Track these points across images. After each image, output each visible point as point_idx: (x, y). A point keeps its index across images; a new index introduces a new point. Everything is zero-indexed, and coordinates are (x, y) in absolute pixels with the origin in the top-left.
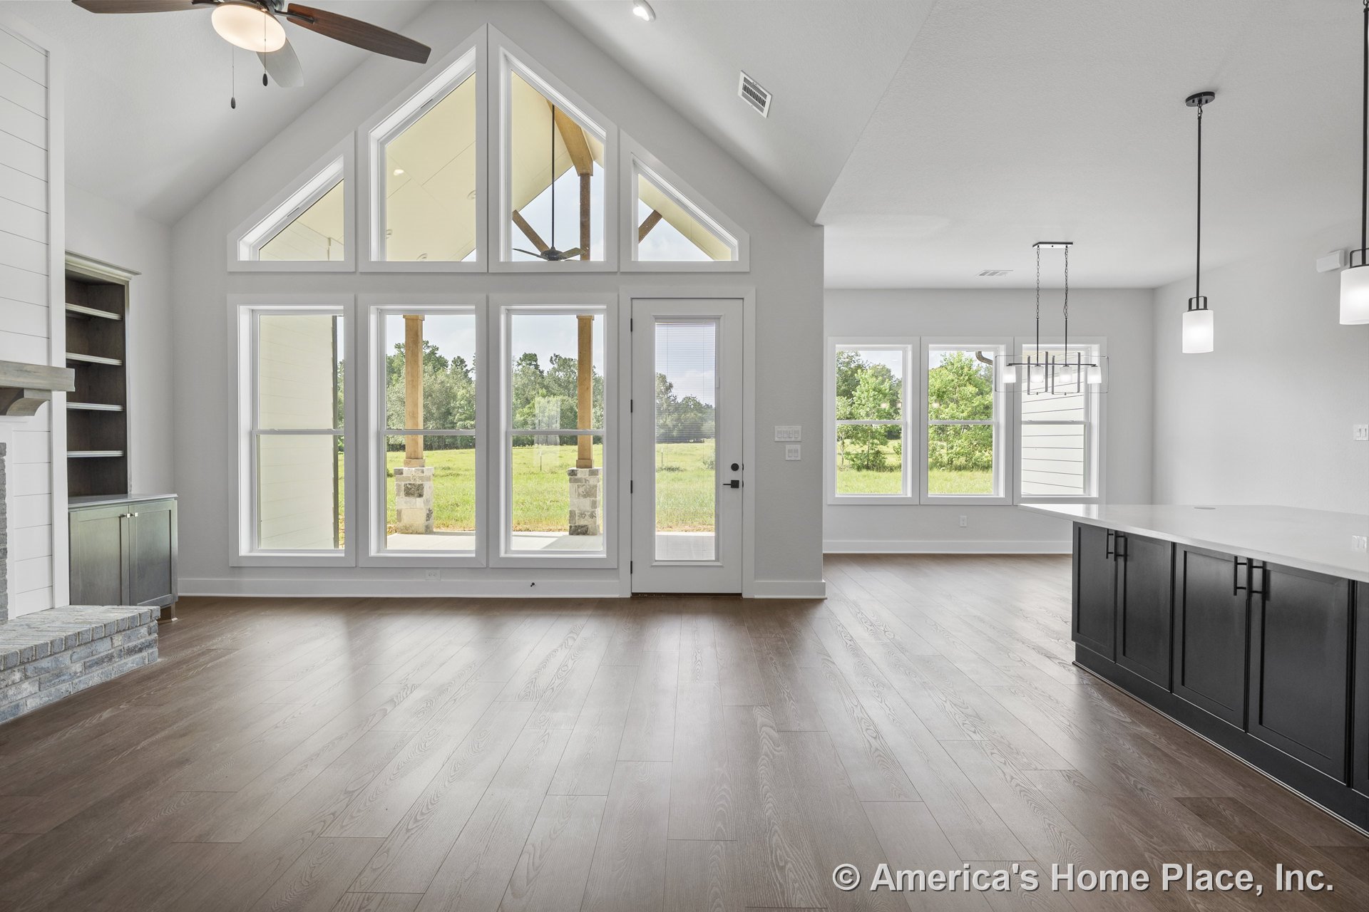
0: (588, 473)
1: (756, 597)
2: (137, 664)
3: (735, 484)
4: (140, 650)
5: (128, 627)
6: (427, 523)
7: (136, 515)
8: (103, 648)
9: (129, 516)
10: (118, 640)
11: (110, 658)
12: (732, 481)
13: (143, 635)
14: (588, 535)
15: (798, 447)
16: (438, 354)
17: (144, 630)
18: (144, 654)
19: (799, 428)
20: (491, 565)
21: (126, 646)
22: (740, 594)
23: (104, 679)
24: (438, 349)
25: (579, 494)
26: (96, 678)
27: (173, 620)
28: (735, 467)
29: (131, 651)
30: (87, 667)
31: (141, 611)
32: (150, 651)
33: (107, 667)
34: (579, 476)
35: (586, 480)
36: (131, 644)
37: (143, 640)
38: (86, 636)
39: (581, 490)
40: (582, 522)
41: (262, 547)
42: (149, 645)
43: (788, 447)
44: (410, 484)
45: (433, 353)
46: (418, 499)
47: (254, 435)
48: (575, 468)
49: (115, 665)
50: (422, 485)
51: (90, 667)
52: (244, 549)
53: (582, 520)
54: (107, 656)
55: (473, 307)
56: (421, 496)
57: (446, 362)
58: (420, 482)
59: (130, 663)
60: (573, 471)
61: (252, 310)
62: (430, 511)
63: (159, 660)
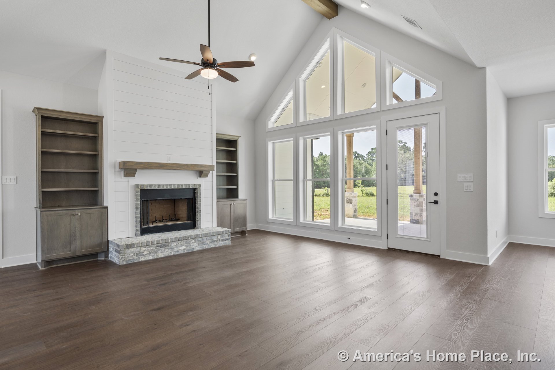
0: (418, 196)
1: (447, 258)
2: (224, 244)
3: (436, 202)
4: (225, 240)
5: (222, 233)
6: (354, 214)
7: (235, 204)
8: (215, 238)
9: (233, 204)
10: (219, 237)
11: (217, 241)
12: (435, 201)
13: (226, 236)
14: (419, 224)
15: (471, 184)
16: (407, 145)
17: (226, 235)
18: (227, 242)
19: (472, 174)
20: (335, 230)
21: (221, 239)
22: (439, 256)
23: (215, 246)
24: (406, 143)
25: (414, 205)
26: (213, 245)
27: (246, 235)
28: (436, 194)
29: (223, 240)
30: (211, 242)
31: (225, 230)
32: (228, 241)
33: (216, 243)
34: (414, 197)
35: (418, 199)
36: (223, 238)
37: (226, 238)
38: (210, 234)
39: (415, 204)
40: (416, 218)
41: (276, 216)
42: (228, 239)
43: (465, 184)
44: (348, 199)
45: (404, 145)
46: (351, 205)
47: (274, 181)
48: (413, 194)
49: (218, 243)
50: (352, 199)
51: (212, 242)
52: (270, 216)
53: (416, 217)
54: (216, 240)
55: (329, 133)
56: (351, 203)
57: (410, 148)
58: (351, 198)
59: (222, 244)
60: (411, 195)
61: (273, 143)
62: (356, 209)
63: (231, 244)
